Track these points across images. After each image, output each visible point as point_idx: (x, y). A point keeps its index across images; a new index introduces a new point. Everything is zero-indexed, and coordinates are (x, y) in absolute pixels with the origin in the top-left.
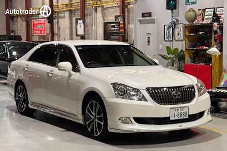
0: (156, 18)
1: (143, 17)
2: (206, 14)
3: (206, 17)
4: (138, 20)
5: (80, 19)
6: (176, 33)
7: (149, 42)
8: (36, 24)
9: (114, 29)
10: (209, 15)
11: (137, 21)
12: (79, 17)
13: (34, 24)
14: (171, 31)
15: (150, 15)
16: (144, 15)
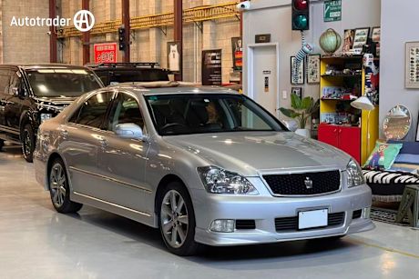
0: (277, 44)
1: (257, 42)
2: (357, 38)
3: (356, 44)
4: (250, 47)
5: (173, 43)
6: (310, 71)
7: (266, 85)
8: (101, 52)
9: (214, 62)
10: (360, 40)
11: (249, 49)
12: (172, 40)
13: (96, 52)
14: (302, 67)
15: (267, 38)
16: (258, 39)
